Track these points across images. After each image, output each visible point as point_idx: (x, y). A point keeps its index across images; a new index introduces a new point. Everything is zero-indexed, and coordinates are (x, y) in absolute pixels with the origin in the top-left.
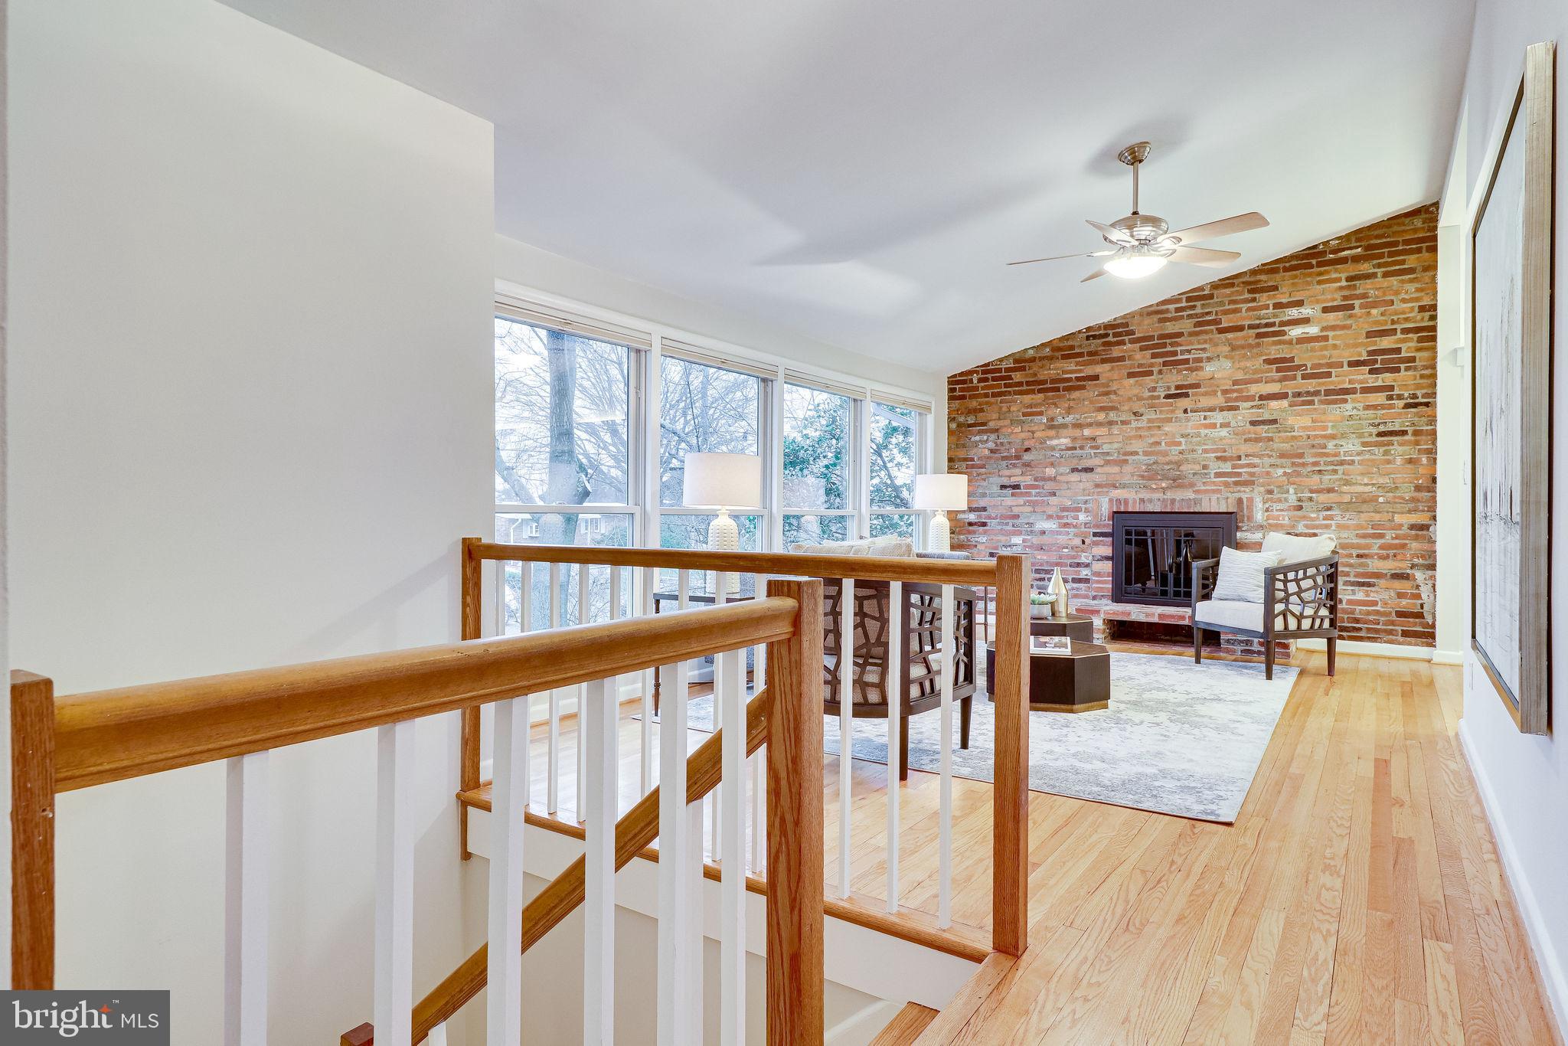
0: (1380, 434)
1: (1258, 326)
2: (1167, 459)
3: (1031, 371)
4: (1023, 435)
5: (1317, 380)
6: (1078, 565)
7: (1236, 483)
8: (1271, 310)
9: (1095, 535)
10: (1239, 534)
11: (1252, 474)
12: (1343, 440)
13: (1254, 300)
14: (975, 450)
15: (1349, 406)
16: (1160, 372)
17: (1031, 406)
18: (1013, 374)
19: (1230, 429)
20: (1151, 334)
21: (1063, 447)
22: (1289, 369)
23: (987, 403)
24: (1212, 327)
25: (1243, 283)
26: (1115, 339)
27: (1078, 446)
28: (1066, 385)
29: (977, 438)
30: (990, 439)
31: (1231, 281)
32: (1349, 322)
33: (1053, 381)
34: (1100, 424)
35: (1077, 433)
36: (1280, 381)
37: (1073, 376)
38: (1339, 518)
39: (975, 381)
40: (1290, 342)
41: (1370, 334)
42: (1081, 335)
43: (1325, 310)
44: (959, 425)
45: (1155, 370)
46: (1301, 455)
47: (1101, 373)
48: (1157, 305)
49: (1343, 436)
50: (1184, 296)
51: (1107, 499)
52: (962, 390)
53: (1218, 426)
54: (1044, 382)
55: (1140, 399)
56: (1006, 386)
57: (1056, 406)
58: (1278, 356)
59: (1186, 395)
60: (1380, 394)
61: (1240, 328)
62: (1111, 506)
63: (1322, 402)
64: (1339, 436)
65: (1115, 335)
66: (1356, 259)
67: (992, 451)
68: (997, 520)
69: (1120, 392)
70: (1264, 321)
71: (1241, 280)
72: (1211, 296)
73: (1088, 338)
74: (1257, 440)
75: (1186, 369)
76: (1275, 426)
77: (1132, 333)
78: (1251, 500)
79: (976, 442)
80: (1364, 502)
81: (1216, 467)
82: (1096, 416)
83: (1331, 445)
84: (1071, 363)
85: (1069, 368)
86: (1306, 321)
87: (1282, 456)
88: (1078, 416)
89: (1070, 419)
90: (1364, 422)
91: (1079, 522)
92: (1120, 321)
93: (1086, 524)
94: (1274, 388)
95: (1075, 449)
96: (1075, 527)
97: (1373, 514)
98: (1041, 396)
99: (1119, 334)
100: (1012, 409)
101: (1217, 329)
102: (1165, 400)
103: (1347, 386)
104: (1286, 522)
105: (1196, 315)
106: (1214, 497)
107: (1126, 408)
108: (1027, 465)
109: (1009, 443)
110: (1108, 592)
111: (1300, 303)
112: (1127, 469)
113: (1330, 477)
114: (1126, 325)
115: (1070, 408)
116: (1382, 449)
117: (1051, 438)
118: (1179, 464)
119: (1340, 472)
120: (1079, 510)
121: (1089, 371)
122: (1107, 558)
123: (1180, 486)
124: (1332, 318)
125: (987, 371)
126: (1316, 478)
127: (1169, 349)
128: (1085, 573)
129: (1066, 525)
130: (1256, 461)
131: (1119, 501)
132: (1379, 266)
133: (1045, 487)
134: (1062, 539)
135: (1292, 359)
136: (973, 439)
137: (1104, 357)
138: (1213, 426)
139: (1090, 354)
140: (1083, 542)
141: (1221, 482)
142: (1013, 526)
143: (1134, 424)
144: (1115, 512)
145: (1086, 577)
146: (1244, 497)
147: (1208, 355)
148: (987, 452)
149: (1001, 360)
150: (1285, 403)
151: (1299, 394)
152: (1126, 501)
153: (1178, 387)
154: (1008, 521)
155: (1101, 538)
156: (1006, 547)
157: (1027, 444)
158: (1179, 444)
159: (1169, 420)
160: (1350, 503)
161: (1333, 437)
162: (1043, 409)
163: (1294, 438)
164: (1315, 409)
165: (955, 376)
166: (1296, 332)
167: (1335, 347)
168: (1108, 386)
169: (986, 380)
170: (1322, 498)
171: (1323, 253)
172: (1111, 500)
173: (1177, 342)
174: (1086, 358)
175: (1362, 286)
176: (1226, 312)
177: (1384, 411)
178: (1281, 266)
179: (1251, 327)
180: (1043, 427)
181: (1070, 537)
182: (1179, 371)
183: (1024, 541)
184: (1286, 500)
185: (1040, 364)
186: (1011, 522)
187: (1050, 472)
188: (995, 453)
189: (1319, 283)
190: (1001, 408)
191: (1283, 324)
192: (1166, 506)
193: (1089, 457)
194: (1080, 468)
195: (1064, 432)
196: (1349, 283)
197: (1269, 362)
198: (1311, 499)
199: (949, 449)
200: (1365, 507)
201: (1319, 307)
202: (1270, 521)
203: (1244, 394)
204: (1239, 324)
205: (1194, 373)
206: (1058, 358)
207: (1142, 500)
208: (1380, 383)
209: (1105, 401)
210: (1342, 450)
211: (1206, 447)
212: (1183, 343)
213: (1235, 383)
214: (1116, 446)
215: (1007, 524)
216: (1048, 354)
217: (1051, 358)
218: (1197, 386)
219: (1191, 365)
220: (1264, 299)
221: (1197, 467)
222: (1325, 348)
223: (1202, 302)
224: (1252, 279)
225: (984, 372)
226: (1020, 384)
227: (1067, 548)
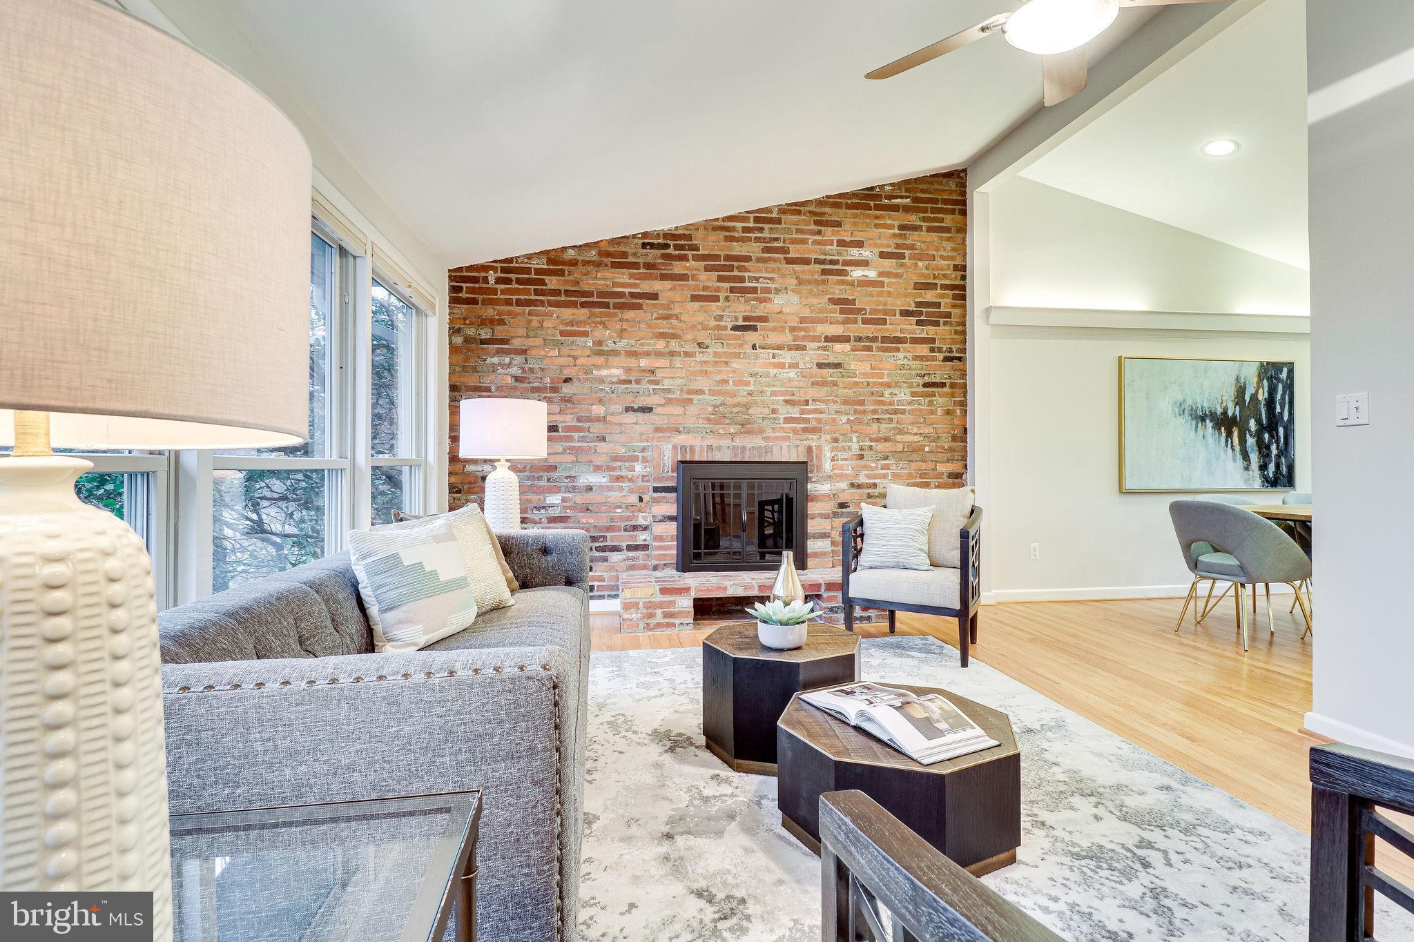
0: (926, 385)
1: (823, 262)
2: (736, 400)
3: (571, 278)
4: (562, 361)
5: (874, 326)
6: (635, 528)
7: (805, 430)
8: (834, 247)
9: (656, 490)
10: (809, 486)
11: (819, 421)
12: (896, 389)
13: (819, 233)
14: (492, 376)
15: (901, 355)
16: (727, 299)
17: (571, 323)
18: (547, 279)
19: (798, 370)
20: (718, 253)
21: (615, 380)
22: (851, 311)
23: (510, 313)
24: (780, 256)
25: (810, 212)
26: (677, 253)
27: (633, 378)
28: (617, 300)
29: (496, 360)
30: (514, 362)
31: (798, 208)
32: (901, 271)
33: (601, 294)
34: (659, 354)
35: (632, 362)
36: (843, 323)
37: (627, 290)
38: (894, 467)
39: (492, 280)
40: (852, 284)
41: (918, 286)
42: (636, 241)
43: (883, 255)
44: (467, 340)
45: (722, 295)
46: (862, 403)
47: (661, 291)
48: (724, 219)
49: (897, 385)
50: (752, 216)
51: (670, 446)
52: (470, 290)
53: (787, 366)
54: (590, 294)
55: (705, 328)
56: (537, 292)
57: (605, 327)
58: (842, 297)
59: (754, 329)
60: (925, 346)
61: (806, 261)
62: (675, 455)
63: (879, 349)
64: (893, 384)
65: (677, 247)
66: (906, 209)
67: (517, 379)
68: (527, 473)
69: (683, 318)
70: (829, 258)
71: (808, 209)
72: (779, 221)
73: (644, 246)
74: (823, 384)
75: (755, 299)
76: (838, 370)
77: (695, 248)
78: (820, 448)
79: (493, 365)
80: (914, 451)
81: (785, 411)
82: (655, 344)
83: (887, 392)
84: (623, 274)
85: (622, 281)
86: (864, 263)
87: (845, 402)
88: (632, 342)
89: (622, 344)
90: (913, 372)
91: (635, 474)
92: (681, 232)
93: (643, 476)
94: (837, 330)
95: (630, 382)
96: (631, 480)
97: (920, 463)
98: (585, 311)
99: (680, 247)
100: (546, 324)
101: (785, 258)
102: (732, 332)
103: (898, 334)
104: (849, 472)
105: (764, 239)
106: (785, 444)
107: (689, 337)
108: (567, 400)
109: (542, 370)
110: (672, 559)
111: (860, 244)
112: (692, 410)
113: (887, 426)
114: (689, 237)
115: (622, 330)
116: (928, 399)
117: (598, 367)
118: (747, 407)
119: (895, 421)
120: (635, 459)
121: (646, 287)
122: (671, 518)
123: (749, 432)
124: (888, 264)
125: (508, 268)
126: (875, 426)
127: (736, 273)
128: (643, 537)
129: (619, 478)
130: (822, 406)
131: (684, 448)
132: (924, 219)
133: (592, 430)
134: (614, 496)
135: (853, 302)
136: (488, 361)
137: (664, 272)
138: (782, 366)
139: (648, 266)
140: (641, 499)
141: (790, 428)
142: (548, 480)
143: (699, 357)
144: (682, 462)
145: (644, 543)
146: (814, 444)
147: (777, 286)
148: (509, 380)
149: (530, 257)
150: (847, 347)
151: (859, 339)
152: (692, 449)
153: (746, 319)
154: (541, 474)
155: (663, 494)
156: (538, 509)
157: (567, 373)
158: (748, 384)
159: (737, 355)
160: (902, 452)
161: (888, 385)
162: (588, 328)
163: (856, 384)
164: (874, 355)
165: (460, 269)
166: (857, 273)
167: (889, 294)
168: (669, 309)
169: (508, 281)
170: (880, 446)
171: (878, 197)
172: (675, 447)
173: (744, 266)
174: (642, 270)
175: (913, 237)
176: (794, 242)
177: (928, 363)
178: (844, 201)
179: (817, 261)
180: (588, 352)
181: (624, 493)
182: (747, 301)
183: (564, 500)
184: (849, 448)
185: (584, 269)
186: (545, 475)
187: (598, 410)
188: (522, 382)
189: (877, 226)
190: (530, 321)
191: (846, 263)
192: (736, 455)
193: (647, 393)
194: (636, 407)
195: (614, 360)
196: (901, 232)
197: (834, 301)
198: (871, 448)
199: (452, 373)
200: (914, 457)
201: (876, 251)
202: (836, 471)
203: (811, 333)
204: (806, 256)
205: (763, 304)
206: (607, 266)
207: (710, 448)
208: (924, 335)
209: (664, 327)
210: (896, 399)
211: (775, 389)
212: (751, 269)
213: (802, 320)
214: (679, 381)
215: (540, 478)
216: (594, 259)
217: (598, 265)
218: (764, 319)
219: (759, 295)
220: (829, 233)
221: (766, 411)
222: (880, 294)
223: (770, 226)
224: (818, 210)
225: (504, 270)
226: (556, 292)
227: (620, 507)
